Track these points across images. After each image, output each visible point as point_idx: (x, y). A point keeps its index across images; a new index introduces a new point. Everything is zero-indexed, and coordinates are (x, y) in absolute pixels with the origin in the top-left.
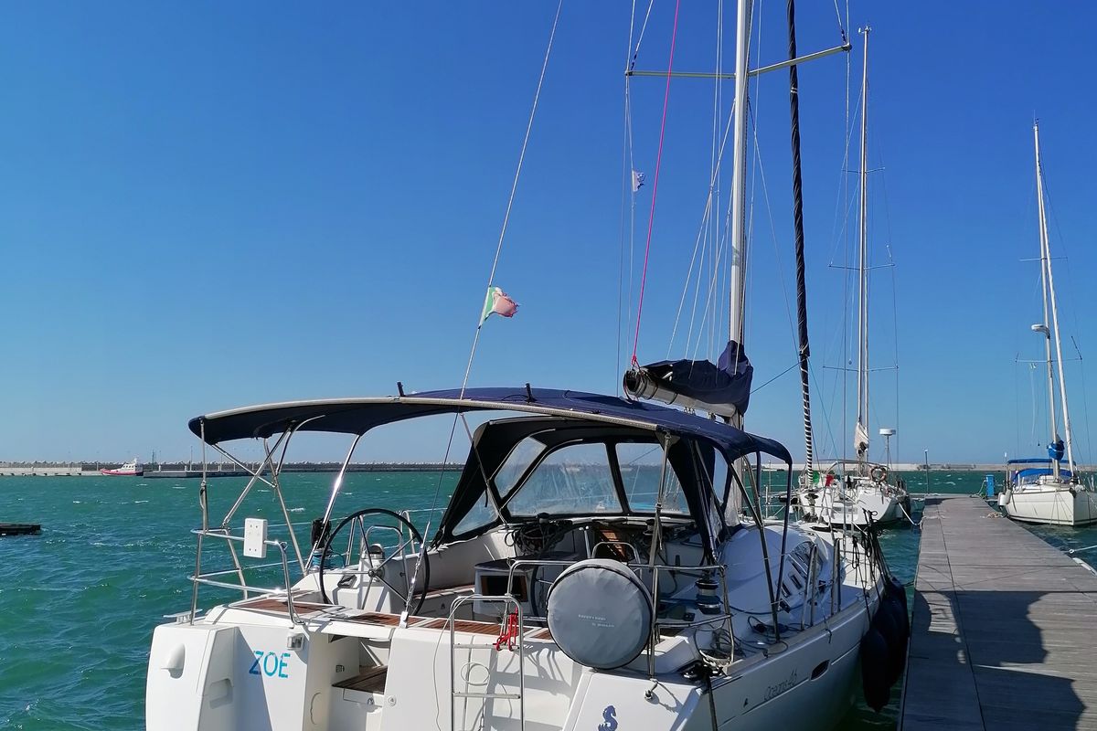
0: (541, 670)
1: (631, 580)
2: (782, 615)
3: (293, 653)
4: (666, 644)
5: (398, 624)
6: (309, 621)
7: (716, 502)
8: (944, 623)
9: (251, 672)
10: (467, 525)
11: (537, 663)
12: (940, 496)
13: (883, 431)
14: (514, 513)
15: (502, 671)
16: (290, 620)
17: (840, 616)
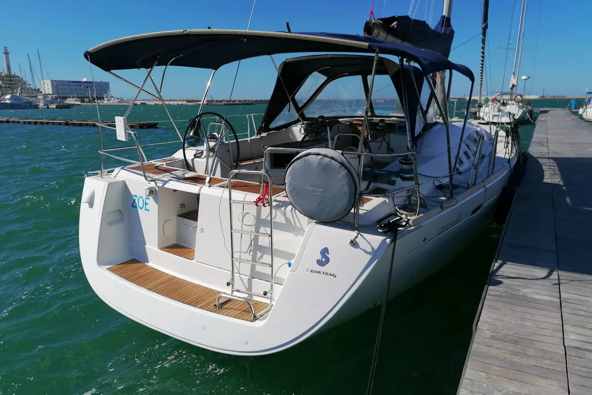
0: (287, 219)
1: (342, 164)
2: (456, 176)
3: (151, 198)
4: (372, 204)
5: (204, 184)
6: (158, 180)
7: (422, 108)
8: (551, 177)
9: (133, 206)
10: (279, 121)
11: (285, 215)
12: (548, 109)
13: (524, 77)
14: (307, 116)
15: (264, 218)
16: (144, 177)
17: (493, 177)
